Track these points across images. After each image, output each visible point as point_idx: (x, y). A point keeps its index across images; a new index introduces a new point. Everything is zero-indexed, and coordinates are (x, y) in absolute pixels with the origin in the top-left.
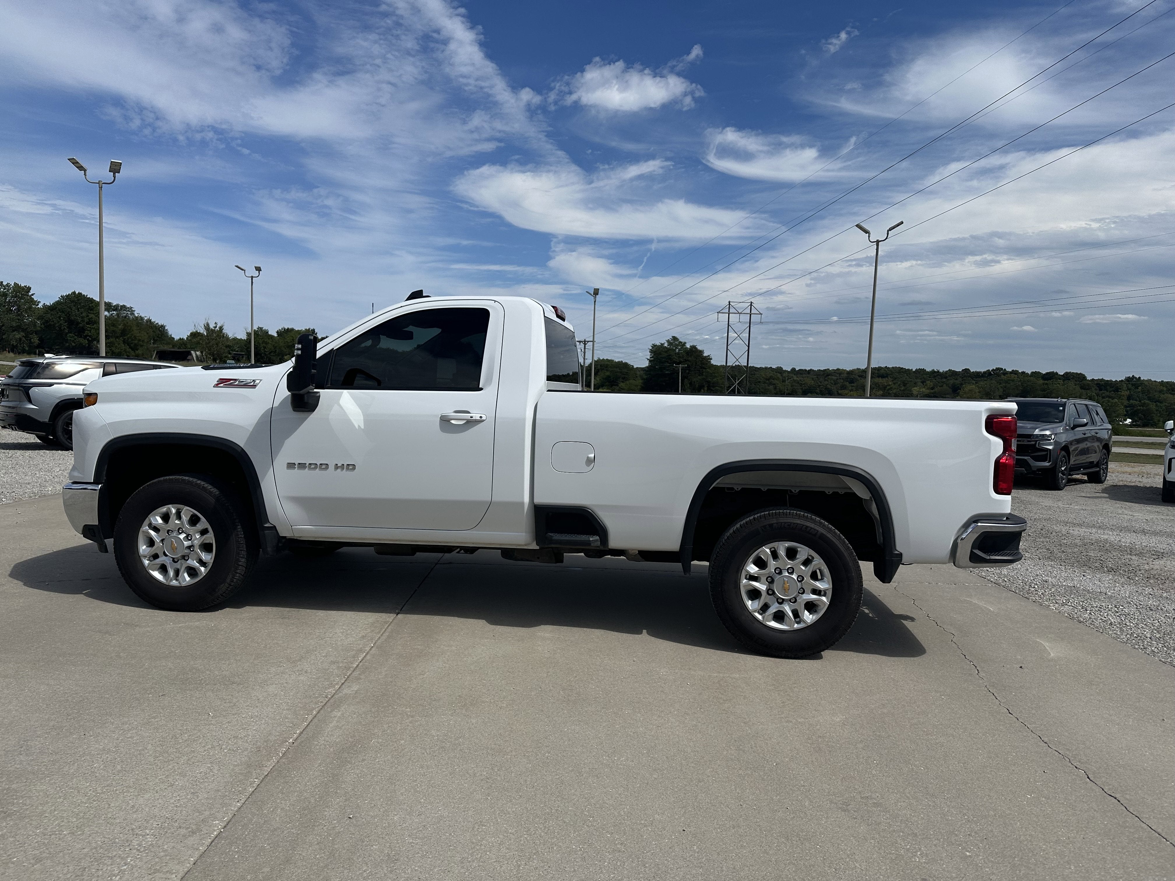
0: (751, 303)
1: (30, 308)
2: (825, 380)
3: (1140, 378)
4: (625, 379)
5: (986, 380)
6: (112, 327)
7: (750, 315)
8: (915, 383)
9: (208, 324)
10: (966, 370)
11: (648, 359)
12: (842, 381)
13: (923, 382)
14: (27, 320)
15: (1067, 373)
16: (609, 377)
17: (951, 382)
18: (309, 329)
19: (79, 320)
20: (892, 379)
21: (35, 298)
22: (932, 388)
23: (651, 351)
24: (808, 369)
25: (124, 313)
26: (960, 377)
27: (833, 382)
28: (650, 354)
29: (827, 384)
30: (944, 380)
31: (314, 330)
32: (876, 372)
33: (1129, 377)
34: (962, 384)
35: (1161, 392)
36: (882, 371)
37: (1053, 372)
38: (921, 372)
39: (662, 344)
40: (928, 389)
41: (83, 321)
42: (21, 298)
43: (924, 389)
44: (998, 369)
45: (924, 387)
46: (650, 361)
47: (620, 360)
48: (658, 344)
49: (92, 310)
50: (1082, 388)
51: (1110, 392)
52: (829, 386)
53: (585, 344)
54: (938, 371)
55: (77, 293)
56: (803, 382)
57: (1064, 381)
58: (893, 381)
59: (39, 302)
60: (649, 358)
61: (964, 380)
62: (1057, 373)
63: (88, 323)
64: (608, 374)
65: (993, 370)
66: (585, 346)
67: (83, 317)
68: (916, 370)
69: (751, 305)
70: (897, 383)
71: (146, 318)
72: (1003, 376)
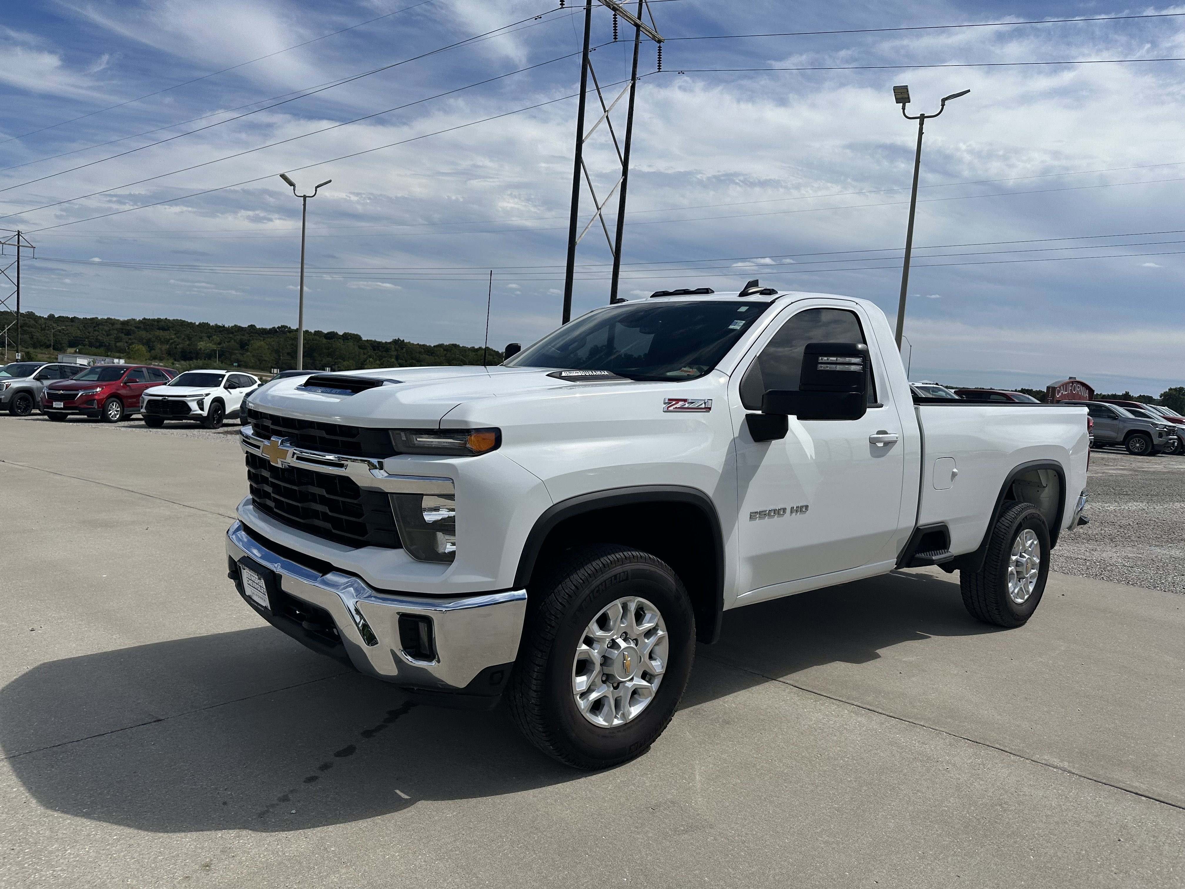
0: (19, 232)
2: (95, 330)
3: (403, 340)
5: (272, 337)
7: (18, 247)
8: (201, 338)
10: (252, 327)
12: (116, 332)
13: (209, 337)
15: (345, 334)
17: (239, 337)
20: (175, 332)
22: (219, 344)
24: (71, 316)
26: (247, 333)
27: (104, 333)
29: (98, 335)
30: (231, 335)
32: (156, 323)
33: (395, 340)
34: (249, 340)
35: (420, 353)
36: (163, 323)
37: (334, 332)
38: (204, 326)
40: (215, 344)
43: (211, 345)
44: (283, 327)
45: (211, 342)
50: (360, 347)
51: (382, 352)
52: (99, 337)
54: (224, 326)
56: (67, 332)
57: (343, 340)
58: (175, 334)
61: (252, 336)
62: (337, 333)
65: (278, 328)
68: (200, 324)
69: (19, 235)
70: (181, 337)
72: (288, 334)
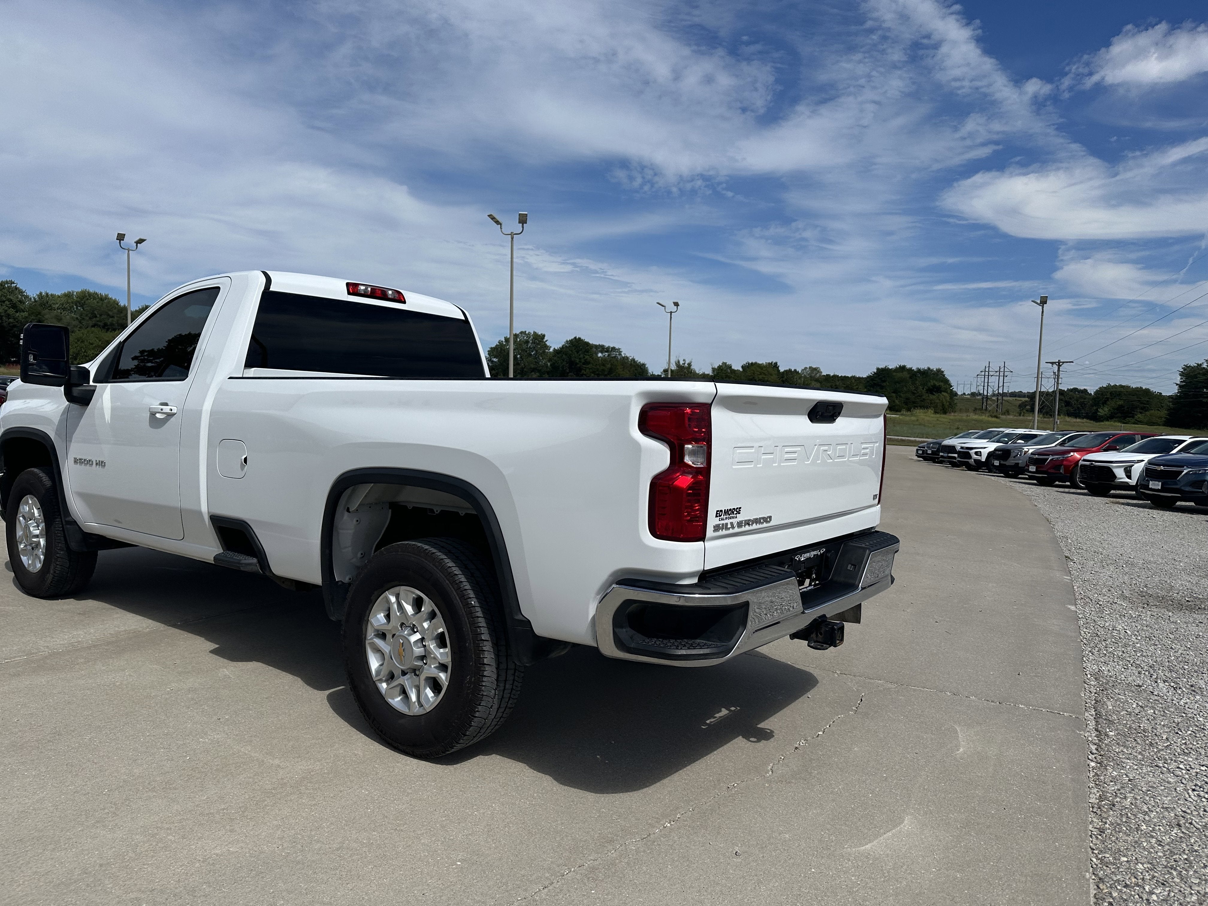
1: (544, 352)
4: (1144, 409)
6: (602, 367)
9: (679, 362)
11: (1177, 384)
14: (542, 362)
16: (1121, 406)
18: (772, 362)
19: (578, 360)
21: (548, 343)
23: (1182, 374)
25: (614, 354)
28: (1179, 378)
31: (776, 363)
39: (1199, 365)
41: (580, 362)
42: (538, 344)
46: (1180, 387)
47: (1139, 386)
48: (1193, 364)
49: (588, 352)
53: (1059, 366)
55: (577, 337)
59: (551, 347)
60: (1179, 383)
63: (584, 364)
64: (1121, 403)
66: (1059, 368)
67: (580, 359)
71: (631, 358)
